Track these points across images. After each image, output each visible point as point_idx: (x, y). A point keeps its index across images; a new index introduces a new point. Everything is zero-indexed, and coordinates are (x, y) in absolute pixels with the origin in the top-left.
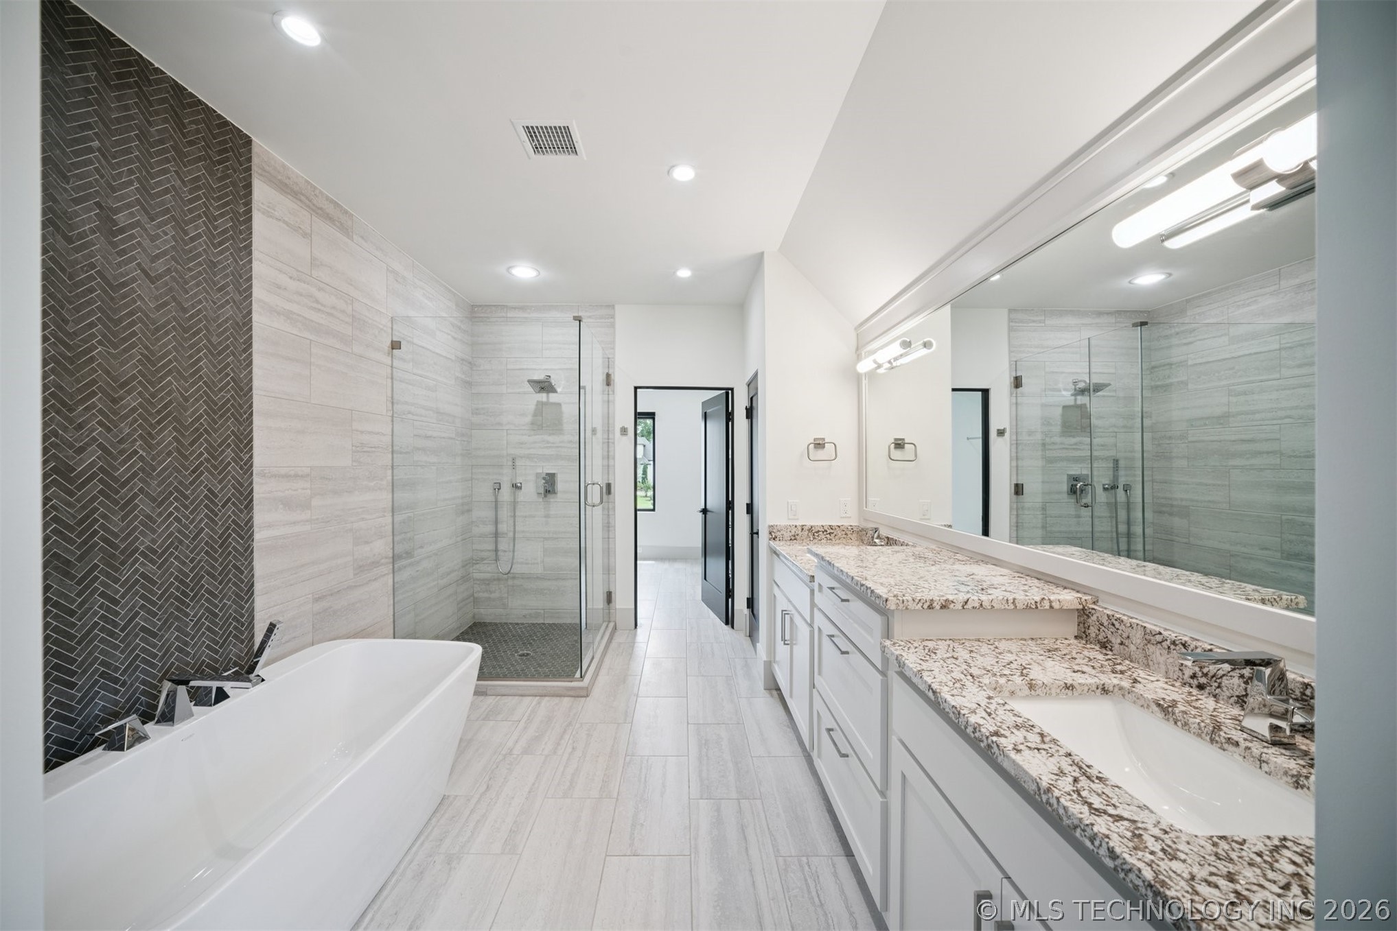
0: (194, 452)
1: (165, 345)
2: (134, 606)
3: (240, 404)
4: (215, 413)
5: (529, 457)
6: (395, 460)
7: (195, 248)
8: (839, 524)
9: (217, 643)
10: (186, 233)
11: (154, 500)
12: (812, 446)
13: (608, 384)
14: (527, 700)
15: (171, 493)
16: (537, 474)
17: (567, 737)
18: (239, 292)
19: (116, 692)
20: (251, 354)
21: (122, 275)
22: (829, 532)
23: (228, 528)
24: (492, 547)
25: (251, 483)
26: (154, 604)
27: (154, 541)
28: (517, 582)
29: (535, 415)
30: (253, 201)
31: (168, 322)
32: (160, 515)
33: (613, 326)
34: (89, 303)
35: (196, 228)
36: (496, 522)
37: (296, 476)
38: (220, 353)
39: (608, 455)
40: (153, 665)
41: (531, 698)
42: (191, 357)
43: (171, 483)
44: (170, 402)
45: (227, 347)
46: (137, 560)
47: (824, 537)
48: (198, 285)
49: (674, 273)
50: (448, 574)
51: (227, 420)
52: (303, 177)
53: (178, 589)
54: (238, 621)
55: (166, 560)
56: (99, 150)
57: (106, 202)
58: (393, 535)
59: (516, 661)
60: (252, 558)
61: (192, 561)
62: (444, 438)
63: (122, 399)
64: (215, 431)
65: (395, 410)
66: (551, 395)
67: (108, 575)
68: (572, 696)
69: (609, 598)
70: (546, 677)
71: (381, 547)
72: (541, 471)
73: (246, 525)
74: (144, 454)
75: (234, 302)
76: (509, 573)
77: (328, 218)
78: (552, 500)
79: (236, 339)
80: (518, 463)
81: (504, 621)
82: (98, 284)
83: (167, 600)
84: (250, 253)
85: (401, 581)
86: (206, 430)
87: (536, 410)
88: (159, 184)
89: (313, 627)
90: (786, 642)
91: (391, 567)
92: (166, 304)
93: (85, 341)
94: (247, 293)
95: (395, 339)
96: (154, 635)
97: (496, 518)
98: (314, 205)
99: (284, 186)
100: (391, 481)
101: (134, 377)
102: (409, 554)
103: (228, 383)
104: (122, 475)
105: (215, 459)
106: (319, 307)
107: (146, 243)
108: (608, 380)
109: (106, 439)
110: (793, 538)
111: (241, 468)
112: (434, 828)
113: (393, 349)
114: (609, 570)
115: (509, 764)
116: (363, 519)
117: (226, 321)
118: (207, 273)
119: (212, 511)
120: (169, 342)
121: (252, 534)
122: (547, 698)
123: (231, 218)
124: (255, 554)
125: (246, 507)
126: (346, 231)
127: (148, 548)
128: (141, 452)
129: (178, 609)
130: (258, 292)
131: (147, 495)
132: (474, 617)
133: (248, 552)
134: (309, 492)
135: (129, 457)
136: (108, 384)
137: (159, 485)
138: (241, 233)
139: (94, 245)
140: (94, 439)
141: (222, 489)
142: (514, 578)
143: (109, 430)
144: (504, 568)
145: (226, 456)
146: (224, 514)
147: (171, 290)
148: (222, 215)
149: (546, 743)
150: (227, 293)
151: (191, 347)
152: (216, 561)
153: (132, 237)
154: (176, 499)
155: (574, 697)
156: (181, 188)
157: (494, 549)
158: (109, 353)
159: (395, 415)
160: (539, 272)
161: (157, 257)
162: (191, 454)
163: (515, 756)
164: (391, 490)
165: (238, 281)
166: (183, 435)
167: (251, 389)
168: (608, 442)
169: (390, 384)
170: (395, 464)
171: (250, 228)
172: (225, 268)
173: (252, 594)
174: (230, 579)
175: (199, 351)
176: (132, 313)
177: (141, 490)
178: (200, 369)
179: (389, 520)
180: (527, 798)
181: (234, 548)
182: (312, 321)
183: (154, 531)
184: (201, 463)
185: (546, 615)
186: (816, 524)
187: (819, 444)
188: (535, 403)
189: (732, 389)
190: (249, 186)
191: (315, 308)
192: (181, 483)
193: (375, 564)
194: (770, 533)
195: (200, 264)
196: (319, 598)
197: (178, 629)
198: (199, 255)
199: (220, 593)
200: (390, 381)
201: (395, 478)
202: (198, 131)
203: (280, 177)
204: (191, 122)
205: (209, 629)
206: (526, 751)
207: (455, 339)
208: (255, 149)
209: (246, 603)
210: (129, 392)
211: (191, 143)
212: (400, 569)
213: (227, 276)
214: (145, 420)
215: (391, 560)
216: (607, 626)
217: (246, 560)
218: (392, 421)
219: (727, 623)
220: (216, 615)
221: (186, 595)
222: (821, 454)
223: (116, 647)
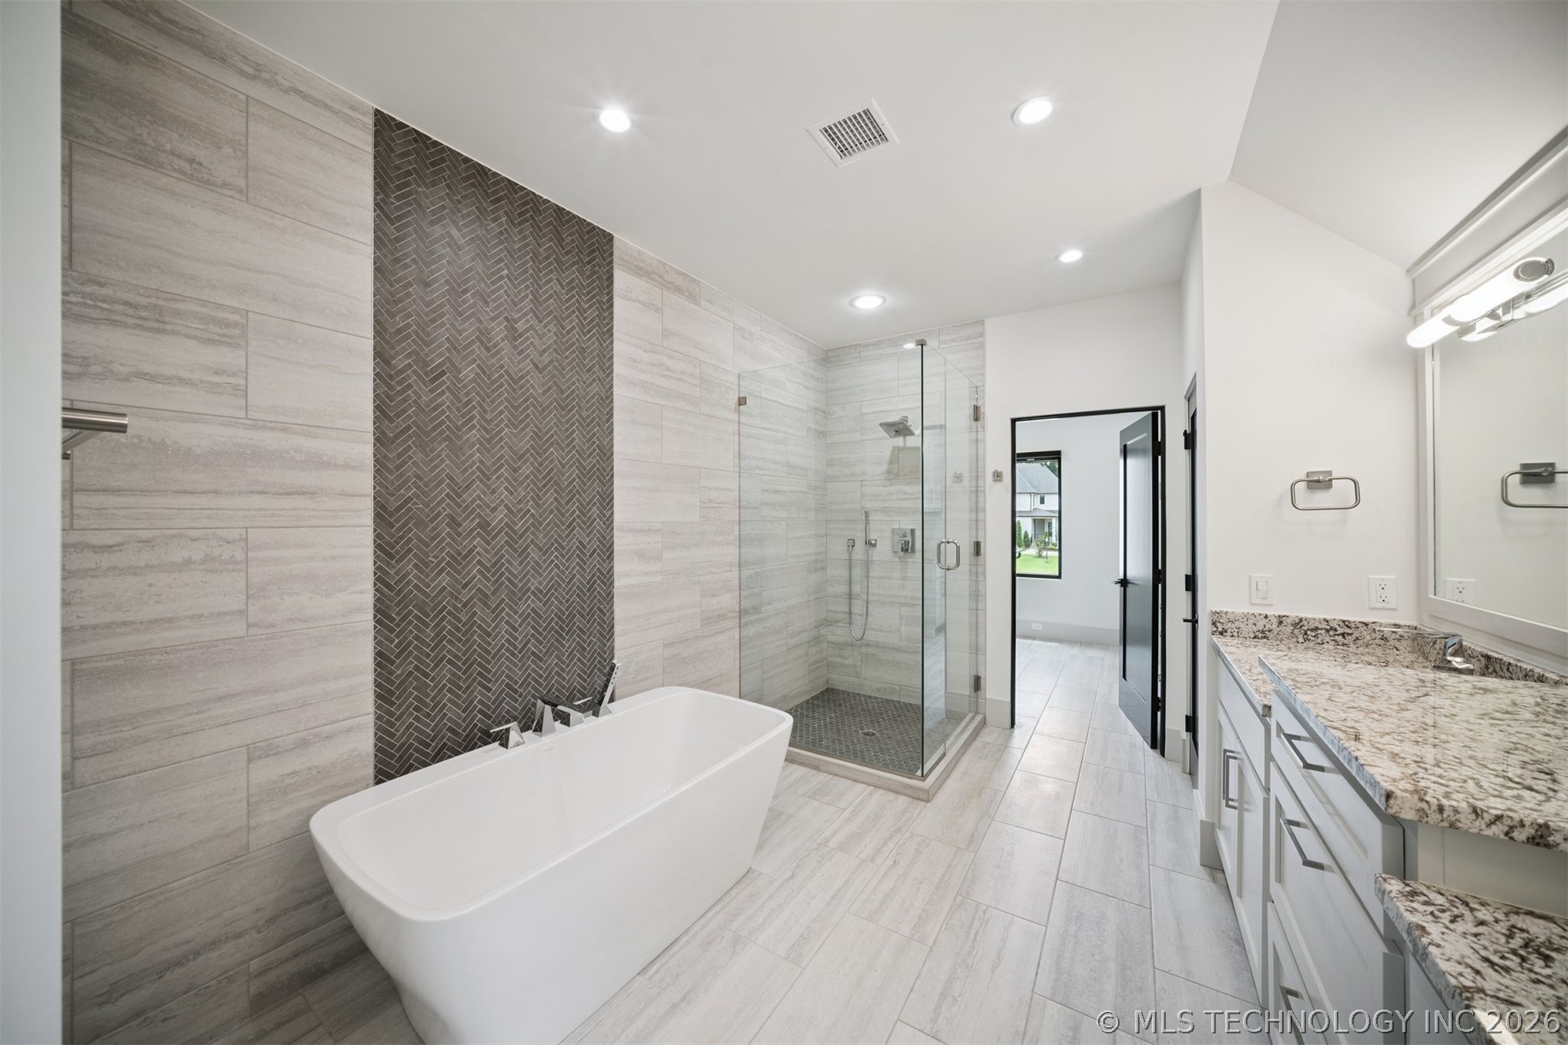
0: (569, 510)
1: (549, 422)
2: (527, 634)
3: (603, 468)
4: (585, 477)
5: (884, 510)
6: (742, 515)
7: (570, 339)
8: (1366, 620)
9: (585, 673)
10: (564, 329)
11: (540, 549)
12: (1301, 487)
13: (976, 419)
14: (859, 787)
15: (552, 544)
16: (893, 529)
17: (891, 845)
18: (603, 370)
19: (516, 701)
20: (612, 424)
21: (521, 370)
22: (1340, 631)
23: (594, 575)
24: (846, 609)
25: (612, 536)
26: (540, 634)
27: (540, 583)
28: (871, 650)
29: (891, 462)
30: (614, 289)
31: (551, 403)
32: (545, 561)
33: (982, 346)
34: (500, 396)
35: (571, 322)
36: (850, 583)
37: (650, 530)
38: (588, 425)
39: (977, 507)
40: (540, 684)
41: (864, 786)
42: (567, 430)
43: (552, 536)
44: (552, 469)
45: (594, 418)
46: (529, 597)
47: (1328, 639)
48: (572, 369)
49: (1057, 257)
50: (799, 633)
51: (593, 483)
52: (655, 258)
53: (557, 623)
54: (601, 656)
55: (549, 599)
56: (507, 276)
57: (511, 315)
58: (740, 590)
59: (859, 740)
60: (613, 603)
61: (567, 601)
62: (795, 492)
63: (520, 468)
64: (585, 492)
65: (742, 466)
66: (909, 438)
67: (511, 608)
68: (910, 796)
69: (977, 683)
70: (885, 767)
71: (728, 601)
72: (898, 527)
73: (608, 573)
74: (534, 512)
75: (600, 380)
76: (862, 638)
77: (678, 290)
78: (909, 560)
79: (600, 411)
80: (872, 517)
81: (857, 692)
82: (506, 380)
83: (549, 632)
84: (612, 335)
85: (748, 636)
86: (577, 491)
87: (892, 456)
88: (546, 292)
89: (664, 671)
90: (1231, 803)
91: (738, 621)
92: (549, 389)
93: (497, 425)
94: (609, 371)
95: (741, 396)
96: (541, 659)
97: (850, 578)
98: (665, 280)
99: (641, 271)
100: (738, 536)
101: (528, 450)
102: (756, 610)
103: (594, 450)
104: (520, 529)
105: (585, 516)
106: (669, 373)
107: (537, 342)
108: (977, 414)
109: (510, 501)
110: (1260, 635)
111: (604, 523)
112: (732, 899)
113: (740, 405)
114: (977, 649)
115: (820, 856)
116: (710, 573)
117: (593, 397)
118: (579, 359)
119: (582, 560)
120: (552, 419)
121: (613, 582)
122: (881, 791)
123: (597, 308)
124: (615, 599)
125: (608, 558)
126: (693, 298)
127: (536, 588)
128: (532, 510)
129: (557, 640)
130: (618, 368)
131: (536, 545)
132: (827, 681)
133: (609, 597)
134: (660, 545)
135: (525, 515)
136: (511, 457)
137: (544, 537)
138: (605, 319)
139: (504, 350)
140: (502, 501)
141: (589, 542)
142: (868, 645)
143: (511, 493)
144: (857, 633)
145: (593, 514)
146: (591, 563)
147: (553, 376)
148: (590, 307)
149: (865, 846)
150: (594, 373)
151: (567, 422)
152: (585, 603)
153: (528, 339)
154: (556, 549)
155: (914, 798)
156: (560, 292)
157: (848, 611)
158: (512, 433)
159: (742, 471)
160: (885, 299)
161: (544, 351)
162: (567, 512)
163: (829, 849)
164: (738, 546)
165: (603, 361)
166: (561, 497)
167: (612, 454)
168: (977, 491)
169: (737, 440)
170: (741, 519)
171: (611, 313)
172: (592, 351)
173: (613, 634)
174: (595, 619)
175: (572, 425)
176: (526, 400)
177: (532, 541)
178: (574, 439)
179: (736, 574)
180: (828, 904)
181: (599, 593)
182: (664, 388)
183: (541, 575)
184: (574, 520)
185: (902, 693)
186: (1309, 616)
187: (1318, 481)
188: (891, 449)
189: (1162, 408)
190: (611, 277)
191: (666, 375)
192: (559, 536)
193: (722, 617)
194: (1214, 624)
195: (574, 352)
196: (669, 644)
197: (557, 657)
198: (573, 344)
199: (588, 630)
200: (737, 437)
201: (742, 533)
202: (573, 241)
203: (635, 263)
204: (568, 235)
205: (579, 660)
206: (843, 847)
207: (807, 388)
208: (616, 243)
209: (608, 641)
210: (524, 463)
211: (568, 253)
212: (746, 624)
213: (594, 358)
214: (535, 484)
215: (738, 614)
216: (973, 718)
217: (608, 604)
218: (740, 477)
219: (1154, 746)
220: (585, 649)
221: (563, 630)
222: (1321, 498)
223: (516, 665)
